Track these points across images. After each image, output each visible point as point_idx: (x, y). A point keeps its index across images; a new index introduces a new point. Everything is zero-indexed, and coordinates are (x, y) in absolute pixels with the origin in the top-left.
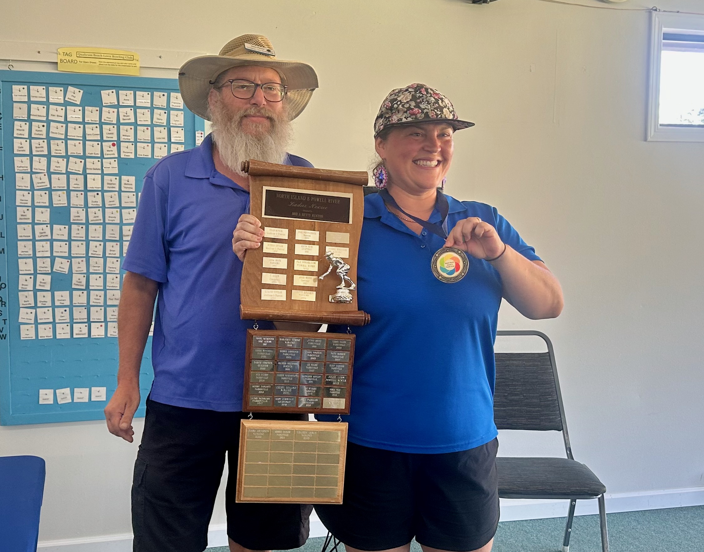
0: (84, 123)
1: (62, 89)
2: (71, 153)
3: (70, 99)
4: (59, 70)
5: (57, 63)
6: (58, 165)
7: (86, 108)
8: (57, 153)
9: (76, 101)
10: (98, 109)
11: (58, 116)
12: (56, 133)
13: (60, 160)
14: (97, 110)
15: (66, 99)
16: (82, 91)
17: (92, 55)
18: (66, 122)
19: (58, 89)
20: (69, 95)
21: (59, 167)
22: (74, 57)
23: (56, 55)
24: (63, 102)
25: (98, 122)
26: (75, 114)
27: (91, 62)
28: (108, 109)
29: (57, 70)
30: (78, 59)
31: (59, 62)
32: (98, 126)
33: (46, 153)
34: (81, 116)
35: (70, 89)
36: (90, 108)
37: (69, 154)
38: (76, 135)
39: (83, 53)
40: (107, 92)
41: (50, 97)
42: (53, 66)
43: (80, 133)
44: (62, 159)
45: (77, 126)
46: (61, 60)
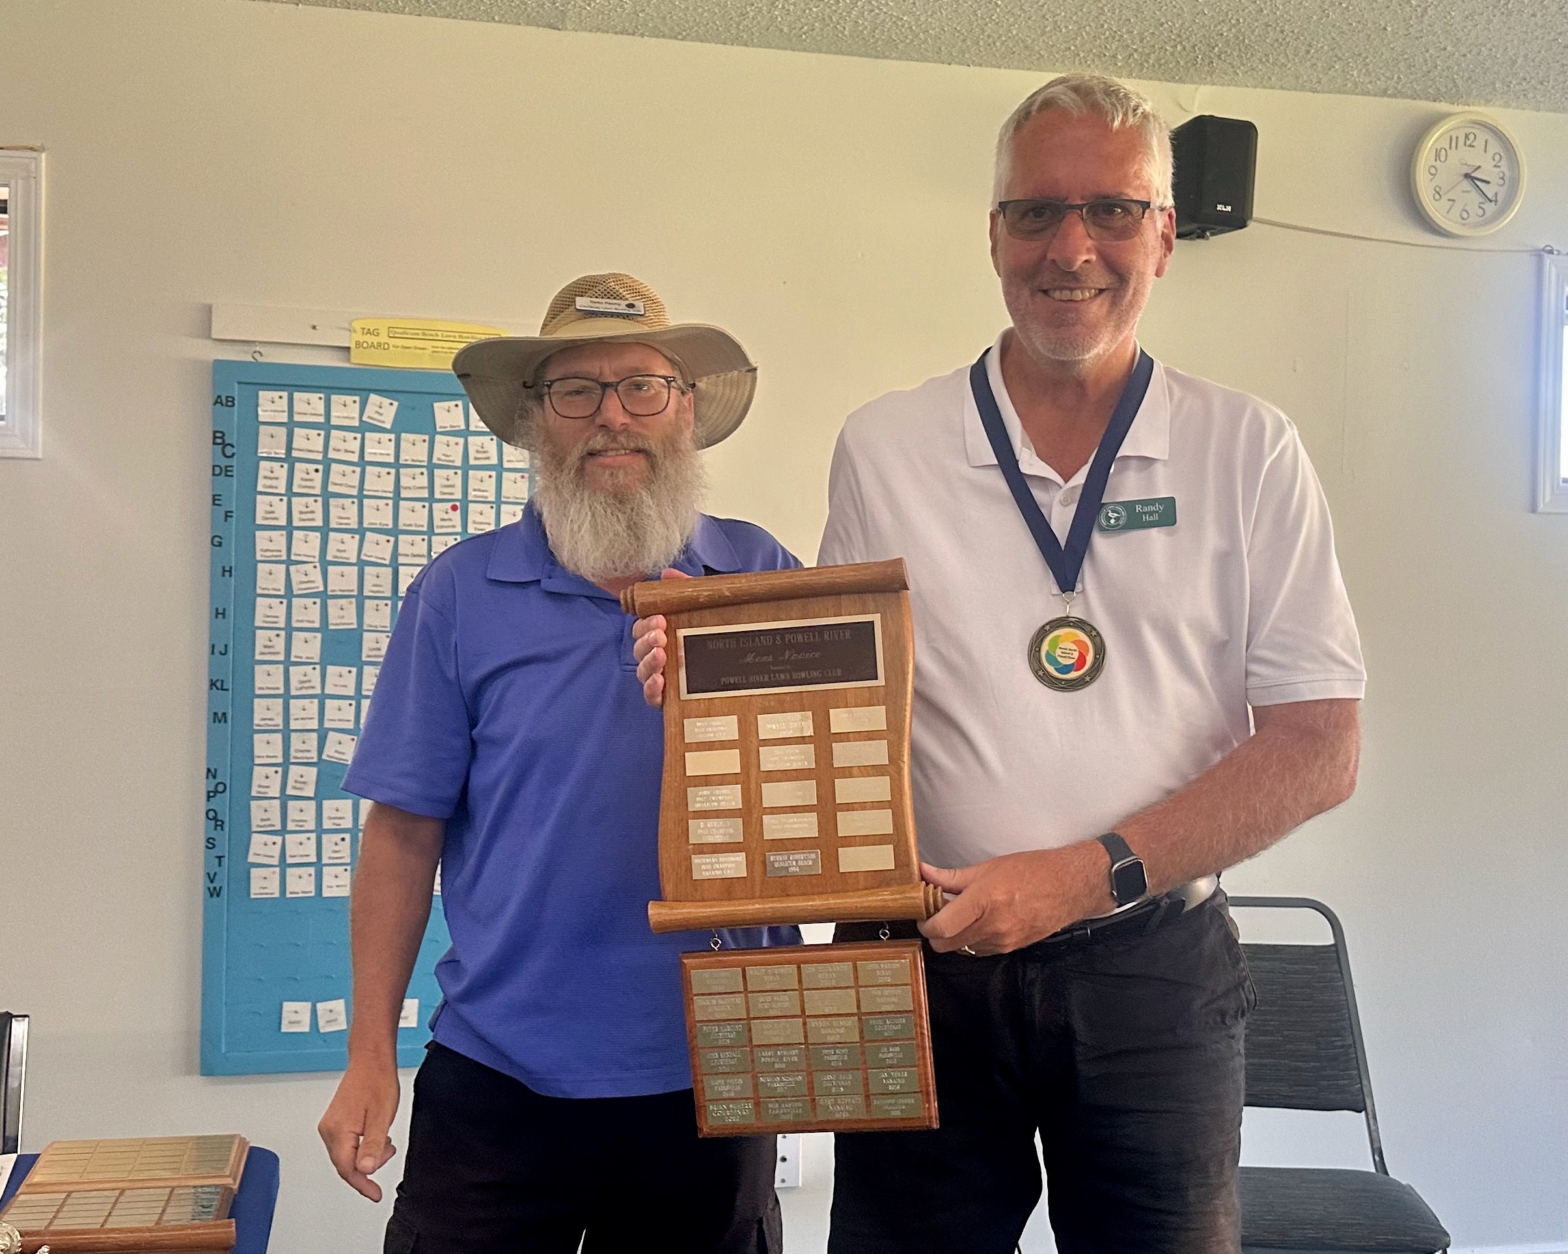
0: (397, 465)
1: (357, 398)
2: (370, 524)
3: (372, 418)
4: (353, 360)
5: (349, 348)
6: (342, 547)
7: (403, 435)
8: (341, 524)
9: (383, 422)
10: (426, 437)
11: (346, 451)
12: (341, 485)
13: (347, 536)
14: (424, 441)
15: (365, 418)
16: (396, 404)
17: (418, 334)
18: (362, 463)
19: (349, 399)
20: (370, 410)
21: (344, 551)
22: (384, 338)
23: (347, 333)
24: (357, 424)
25: (425, 464)
26: (380, 448)
27: (416, 348)
28: (445, 438)
29: (349, 361)
30: (392, 342)
31: (353, 346)
32: (424, 470)
33: (319, 523)
34: (392, 451)
35: (373, 398)
36: (411, 437)
37: (365, 525)
38: (380, 489)
39: (401, 331)
40: (446, 404)
41: (333, 414)
42: (339, 354)
43: (388, 484)
44: (350, 535)
45: (385, 470)
46: (358, 344)
